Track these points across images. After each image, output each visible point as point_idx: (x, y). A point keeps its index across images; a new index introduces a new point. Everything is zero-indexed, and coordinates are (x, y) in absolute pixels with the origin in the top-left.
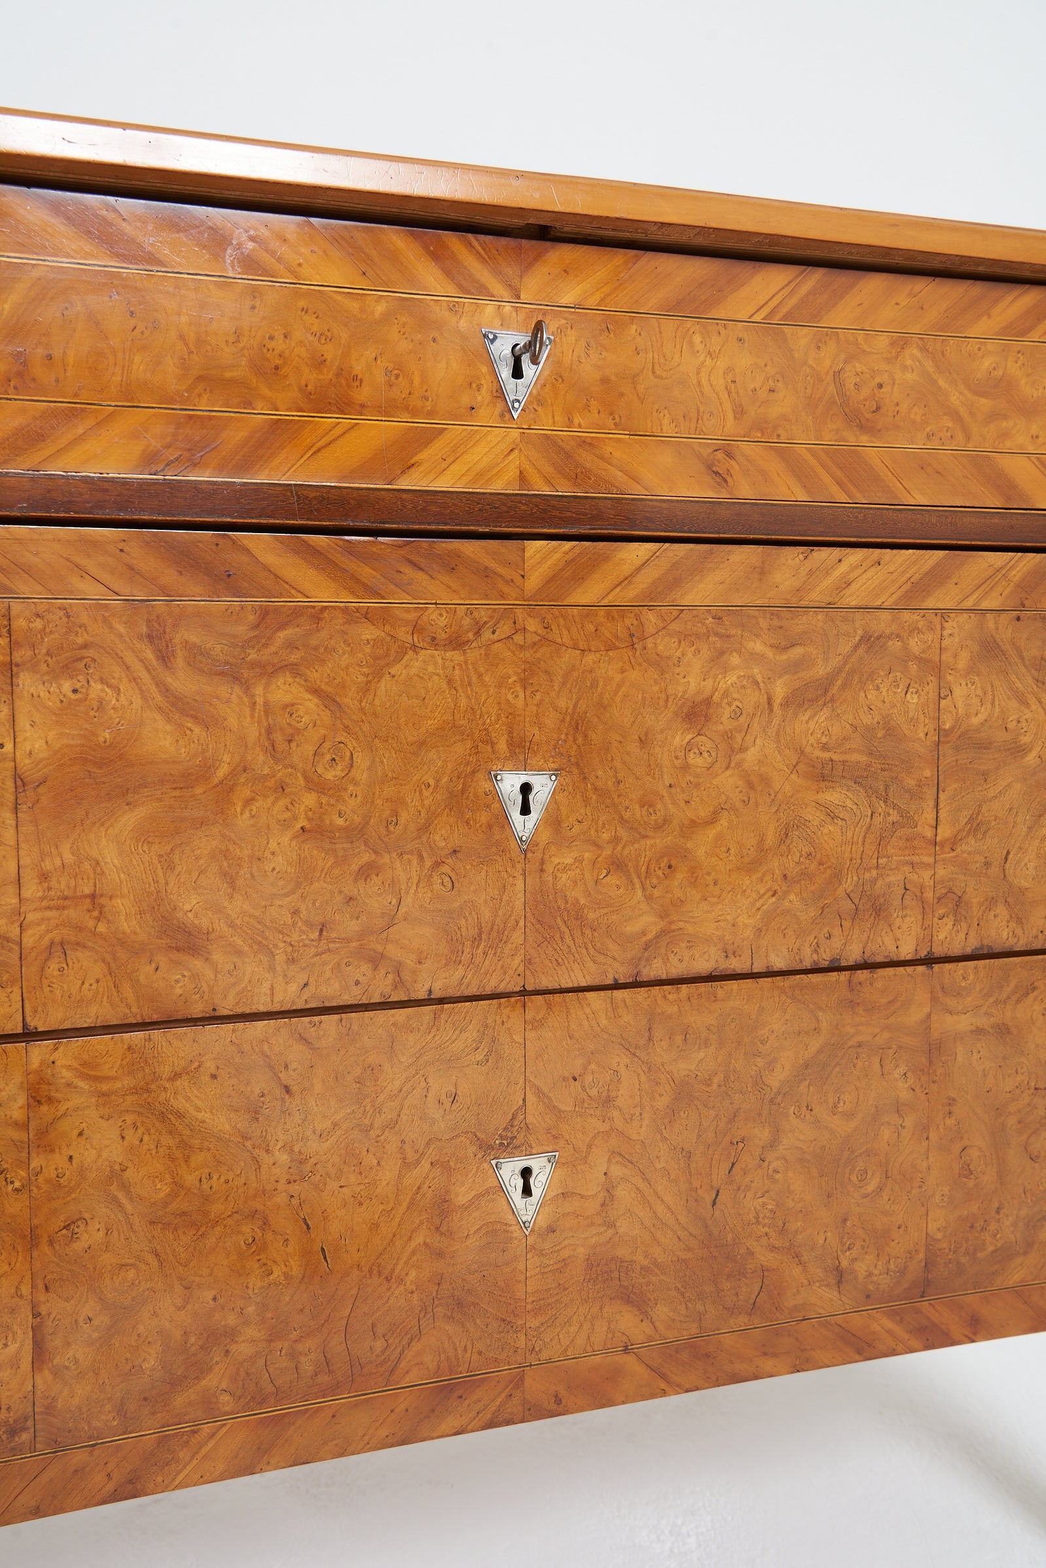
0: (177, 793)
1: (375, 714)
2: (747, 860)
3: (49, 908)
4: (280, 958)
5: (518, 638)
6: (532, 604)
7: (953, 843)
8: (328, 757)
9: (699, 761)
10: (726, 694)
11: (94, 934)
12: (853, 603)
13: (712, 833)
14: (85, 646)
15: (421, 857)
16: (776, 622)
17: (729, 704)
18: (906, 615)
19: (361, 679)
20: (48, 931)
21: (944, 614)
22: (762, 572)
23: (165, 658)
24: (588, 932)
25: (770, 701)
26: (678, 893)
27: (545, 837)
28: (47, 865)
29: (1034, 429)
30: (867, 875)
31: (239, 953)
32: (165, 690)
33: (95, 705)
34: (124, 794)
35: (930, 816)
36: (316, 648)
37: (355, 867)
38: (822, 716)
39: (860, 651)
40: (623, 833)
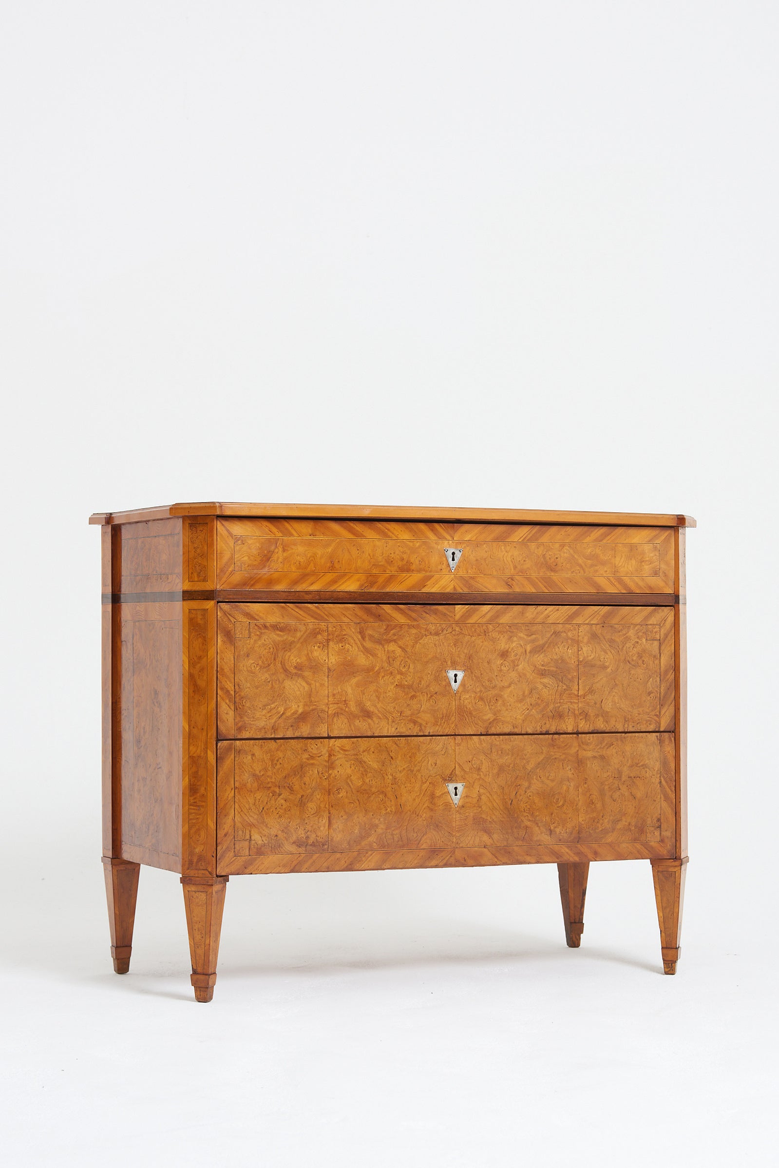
0: (366, 674)
1: (415, 654)
2: (519, 699)
3: (335, 703)
4: (390, 720)
5: (453, 633)
6: (457, 623)
7: (584, 696)
8: (403, 665)
9: (505, 669)
10: (512, 649)
11: (345, 711)
12: (550, 622)
13: (509, 690)
14: (345, 635)
15: (427, 694)
16: (527, 628)
17: (513, 652)
18: (567, 626)
19: (412, 644)
20: (334, 710)
21: (579, 625)
22: (523, 613)
23: (363, 638)
24: (473, 718)
25: (525, 652)
26: (499, 708)
27: (461, 690)
28: (335, 692)
29: (605, 569)
30: (557, 705)
31: (380, 718)
32: (364, 647)
33: (347, 650)
34: (353, 674)
35: (576, 687)
36: (401, 635)
37: (410, 696)
38: (541, 656)
39: (553, 636)
40: (483, 689)
